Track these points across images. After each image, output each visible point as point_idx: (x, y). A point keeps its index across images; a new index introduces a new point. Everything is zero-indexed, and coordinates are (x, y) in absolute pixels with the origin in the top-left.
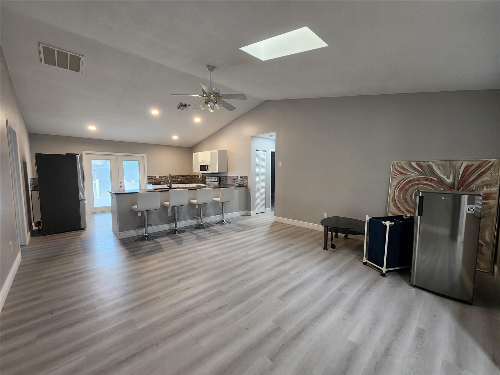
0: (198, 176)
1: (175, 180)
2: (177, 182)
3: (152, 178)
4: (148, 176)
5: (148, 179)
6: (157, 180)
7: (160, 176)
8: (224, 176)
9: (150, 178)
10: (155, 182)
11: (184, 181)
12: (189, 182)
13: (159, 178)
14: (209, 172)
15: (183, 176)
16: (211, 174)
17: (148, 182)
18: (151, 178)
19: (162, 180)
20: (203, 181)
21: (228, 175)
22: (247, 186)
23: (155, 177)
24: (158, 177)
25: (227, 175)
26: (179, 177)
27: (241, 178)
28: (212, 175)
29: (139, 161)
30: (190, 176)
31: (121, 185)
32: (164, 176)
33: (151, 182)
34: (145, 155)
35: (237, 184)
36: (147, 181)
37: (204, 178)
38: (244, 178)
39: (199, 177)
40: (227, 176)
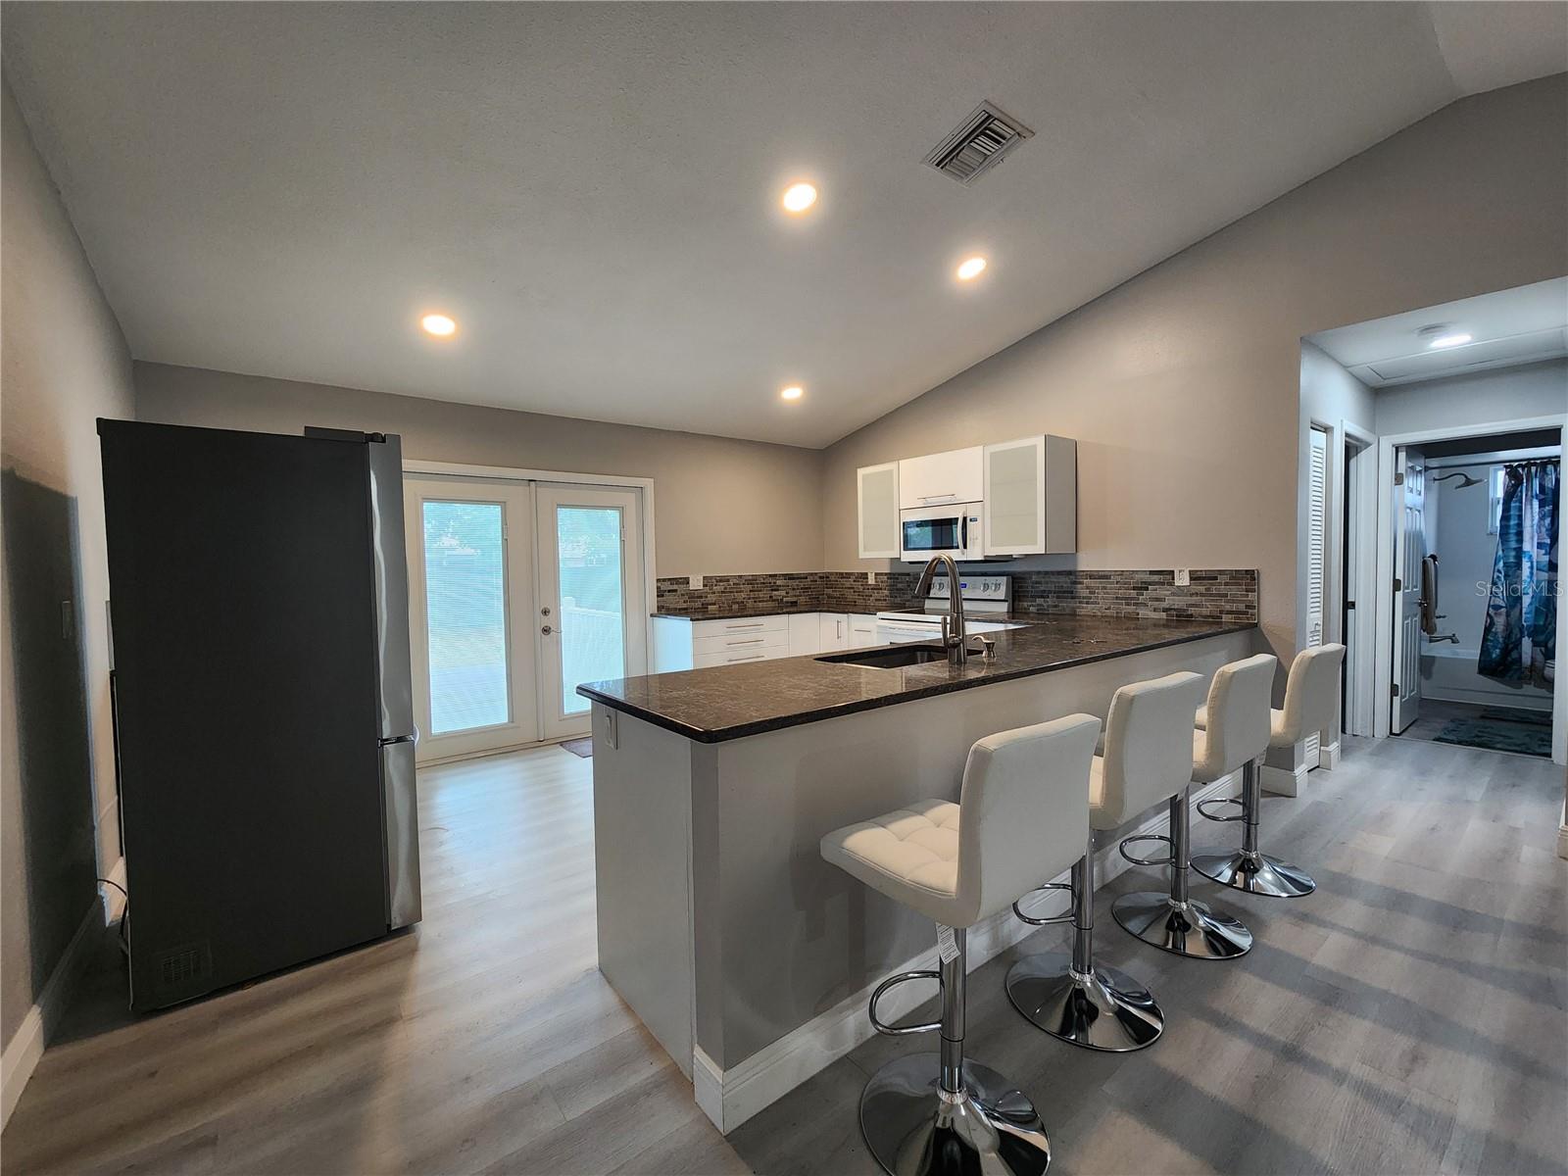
0: (865, 576)
1: (761, 594)
2: (771, 604)
3: (675, 587)
4: (658, 580)
5: (660, 594)
6: (693, 596)
7: (704, 577)
8: (1046, 573)
9: (666, 586)
10: (685, 606)
11: (794, 599)
12: (815, 602)
13: (702, 588)
14: (975, 553)
15: (790, 577)
16: (987, 560)
17: (659, 608)
18: (671, 588)
19: (711, 598)
20: (898, 600)
21: (1081, 568)
22: (1256, 625)
23: (686, 581)
24: (696, 584)
25: (1076, 565)
26: (779, 582)
27: (1191, 579)
28: (990, 566)
29: (621, 509)
30: (816, 578)
31: (546, 621)
32: (721, 580)
33: (672, 606)
34: (648, 483)
35: (1164, 615)
36: (652, 601)
37: (900, 586)
38: (1222, 579)
39: (871, 580)
40: (1070, 573)
